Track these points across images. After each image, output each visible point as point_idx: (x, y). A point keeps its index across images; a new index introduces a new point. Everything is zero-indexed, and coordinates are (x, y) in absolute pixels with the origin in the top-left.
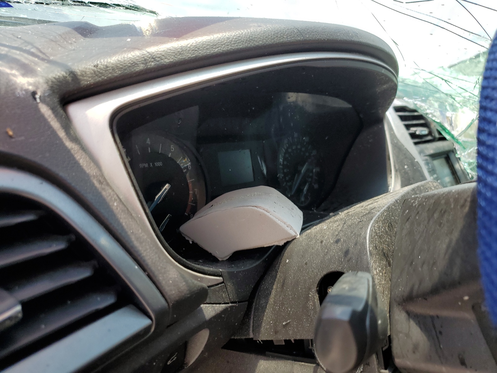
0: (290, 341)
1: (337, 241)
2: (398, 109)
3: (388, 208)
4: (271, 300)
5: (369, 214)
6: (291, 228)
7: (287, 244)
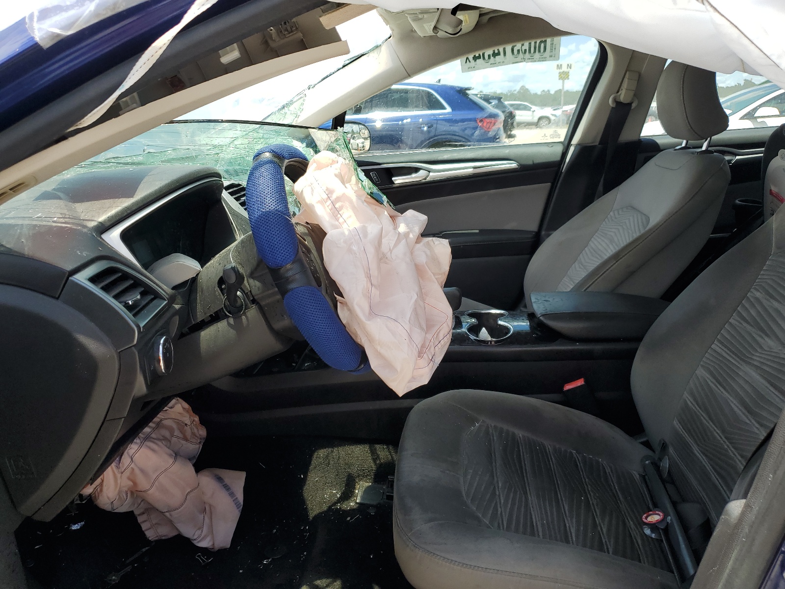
0: (212, 315)
1: (220, 264)
2: (227, 188)
3: (236, 246)
4: (198, 301)
5: (229, 250)
6: (197, 267)
7: (197, 275)
